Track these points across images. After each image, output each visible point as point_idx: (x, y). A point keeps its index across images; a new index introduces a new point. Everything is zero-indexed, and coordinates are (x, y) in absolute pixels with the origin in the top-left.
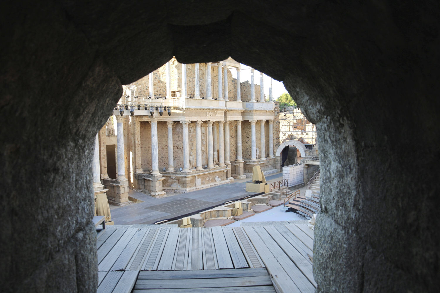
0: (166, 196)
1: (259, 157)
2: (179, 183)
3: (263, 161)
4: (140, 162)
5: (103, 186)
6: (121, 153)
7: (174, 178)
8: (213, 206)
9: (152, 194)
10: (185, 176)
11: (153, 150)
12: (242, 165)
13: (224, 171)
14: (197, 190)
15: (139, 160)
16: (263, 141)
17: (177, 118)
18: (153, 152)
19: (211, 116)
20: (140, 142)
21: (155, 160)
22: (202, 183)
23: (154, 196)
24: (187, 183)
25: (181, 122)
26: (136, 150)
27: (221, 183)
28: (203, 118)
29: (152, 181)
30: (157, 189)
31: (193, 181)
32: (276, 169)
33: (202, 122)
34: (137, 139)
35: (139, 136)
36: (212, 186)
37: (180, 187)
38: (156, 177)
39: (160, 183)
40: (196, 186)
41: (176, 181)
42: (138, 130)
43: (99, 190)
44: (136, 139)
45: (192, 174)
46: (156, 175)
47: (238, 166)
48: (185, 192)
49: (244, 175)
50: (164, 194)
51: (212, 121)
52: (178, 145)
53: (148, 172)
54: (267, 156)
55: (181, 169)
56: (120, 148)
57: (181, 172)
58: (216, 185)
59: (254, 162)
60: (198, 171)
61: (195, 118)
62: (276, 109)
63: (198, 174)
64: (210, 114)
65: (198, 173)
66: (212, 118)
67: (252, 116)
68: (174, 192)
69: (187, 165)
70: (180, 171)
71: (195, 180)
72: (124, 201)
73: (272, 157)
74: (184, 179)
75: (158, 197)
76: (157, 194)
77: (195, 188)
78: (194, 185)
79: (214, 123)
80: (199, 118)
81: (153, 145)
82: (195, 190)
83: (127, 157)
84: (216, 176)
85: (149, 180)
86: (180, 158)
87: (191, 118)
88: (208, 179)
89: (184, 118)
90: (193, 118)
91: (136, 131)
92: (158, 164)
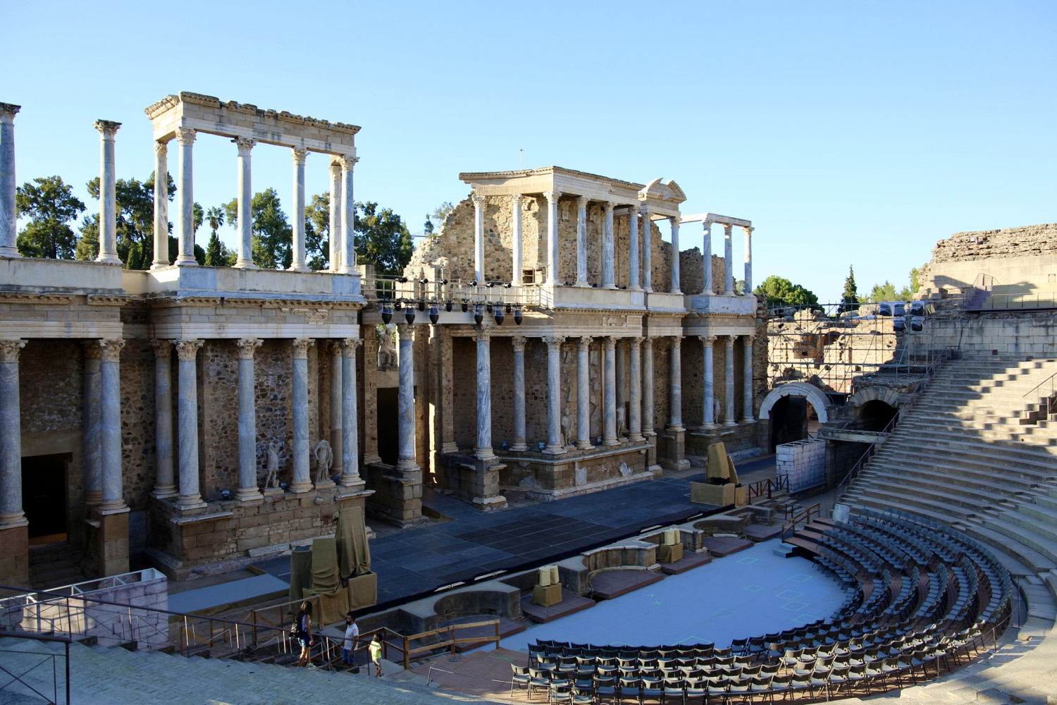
0: (506, 506)
1: (720, 419)
2: (537, 477)
3: (729, 429)
4: (451, 428)
5: (364, 482)
6: (408, 409)
7: (525, 464)
8: (612, 537)
9: (476, 500)
10: (550, 462)
11: (481, 403)
12: (681, 438)
13: (639, 452)
14: (578, 494)
15: (449, 424)
16: (730, 382)
17: (535, 330)
18: (481, 407)
19: (613, 325)
20: (452, 382)
21: (483, 424)
22: (590, 479)
23: (481, 506)
24: (555, 477)
25: (544, 340)
26: (444, 400)
27: (632, 478)
28: (593, 330)
29: (476, 472)
30: (487, 491)
31: (569, 474)
32: (758, 448)
33: (592, 341)
34: (446, 376)
35: (451, 368)
36: (612, 487)
37: (539, 488)
38: (485, 464)
39: (494, 477)
40: (574, 485)
41: (529, 474)
42: (448, 356)
43: (355, 493)
44: (444, 375)
45: (568, 457)
46: (484, 459)
47: (672, 439)
48: (551, 498)
49: (686, 461)
50: (503, 503)
51: (614, 338)
52: (536, 391)
53: (469, 451)
54: (739, 416)
55: (542, 445)
56: (404, 396)
57: (543, 451)
58: (622, 484)
59: (709, 431)
60: (581, 452)
61: (576, 330)
62: (761, 312)
63: (581, 458)
64: (609, 322)
65: (580, 456)
66: (614, 330)
67: (704, 326)
68: (526, 498)
69: (557, 437)
70: (541, 450)
71: (574, 472)
72: (411, 516)
73: (749, 420)
74: (548, 469)
75: (488, 509)
76: (486, 501)
77: (573, 489)
78: (571, 482)
79: (618, 341)
80: (583, 330)
81: (481, 392)
82: (572, 495)
83: (422, 417)
84: (621, 463)
85: (470, 470)
86: (542, 421)
87: (565, 330)
88: (603, 468)
89: (551, 330)
90: (571, 330)
91: (443, 359)
92: (489, 434)
